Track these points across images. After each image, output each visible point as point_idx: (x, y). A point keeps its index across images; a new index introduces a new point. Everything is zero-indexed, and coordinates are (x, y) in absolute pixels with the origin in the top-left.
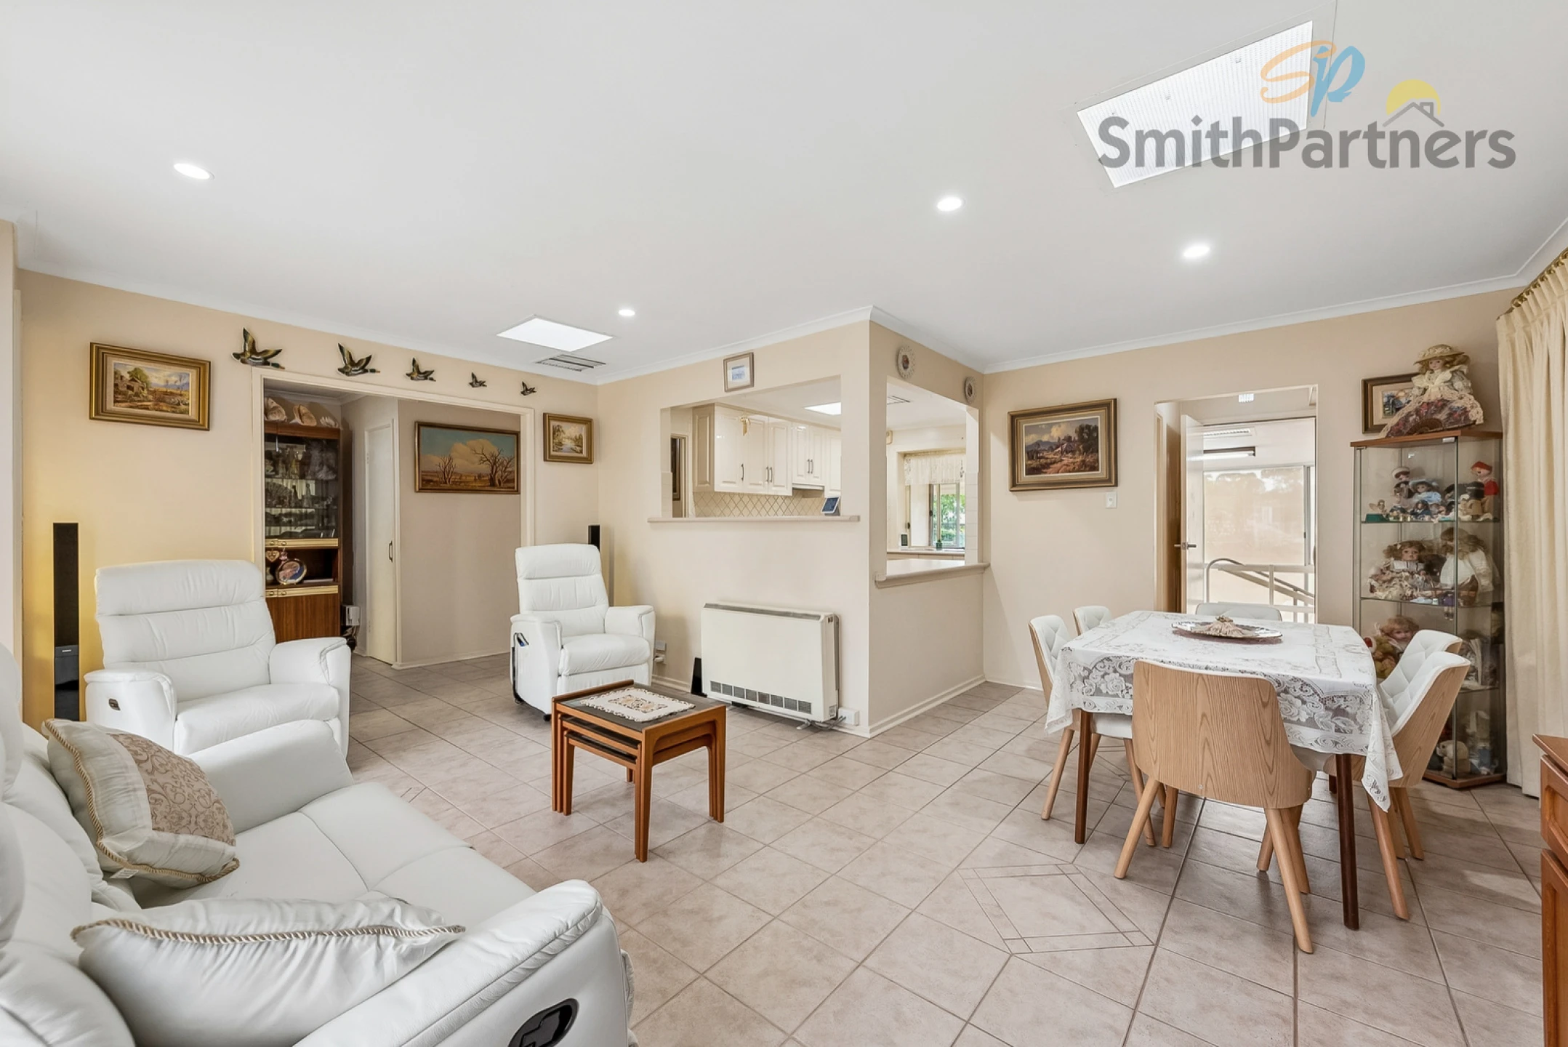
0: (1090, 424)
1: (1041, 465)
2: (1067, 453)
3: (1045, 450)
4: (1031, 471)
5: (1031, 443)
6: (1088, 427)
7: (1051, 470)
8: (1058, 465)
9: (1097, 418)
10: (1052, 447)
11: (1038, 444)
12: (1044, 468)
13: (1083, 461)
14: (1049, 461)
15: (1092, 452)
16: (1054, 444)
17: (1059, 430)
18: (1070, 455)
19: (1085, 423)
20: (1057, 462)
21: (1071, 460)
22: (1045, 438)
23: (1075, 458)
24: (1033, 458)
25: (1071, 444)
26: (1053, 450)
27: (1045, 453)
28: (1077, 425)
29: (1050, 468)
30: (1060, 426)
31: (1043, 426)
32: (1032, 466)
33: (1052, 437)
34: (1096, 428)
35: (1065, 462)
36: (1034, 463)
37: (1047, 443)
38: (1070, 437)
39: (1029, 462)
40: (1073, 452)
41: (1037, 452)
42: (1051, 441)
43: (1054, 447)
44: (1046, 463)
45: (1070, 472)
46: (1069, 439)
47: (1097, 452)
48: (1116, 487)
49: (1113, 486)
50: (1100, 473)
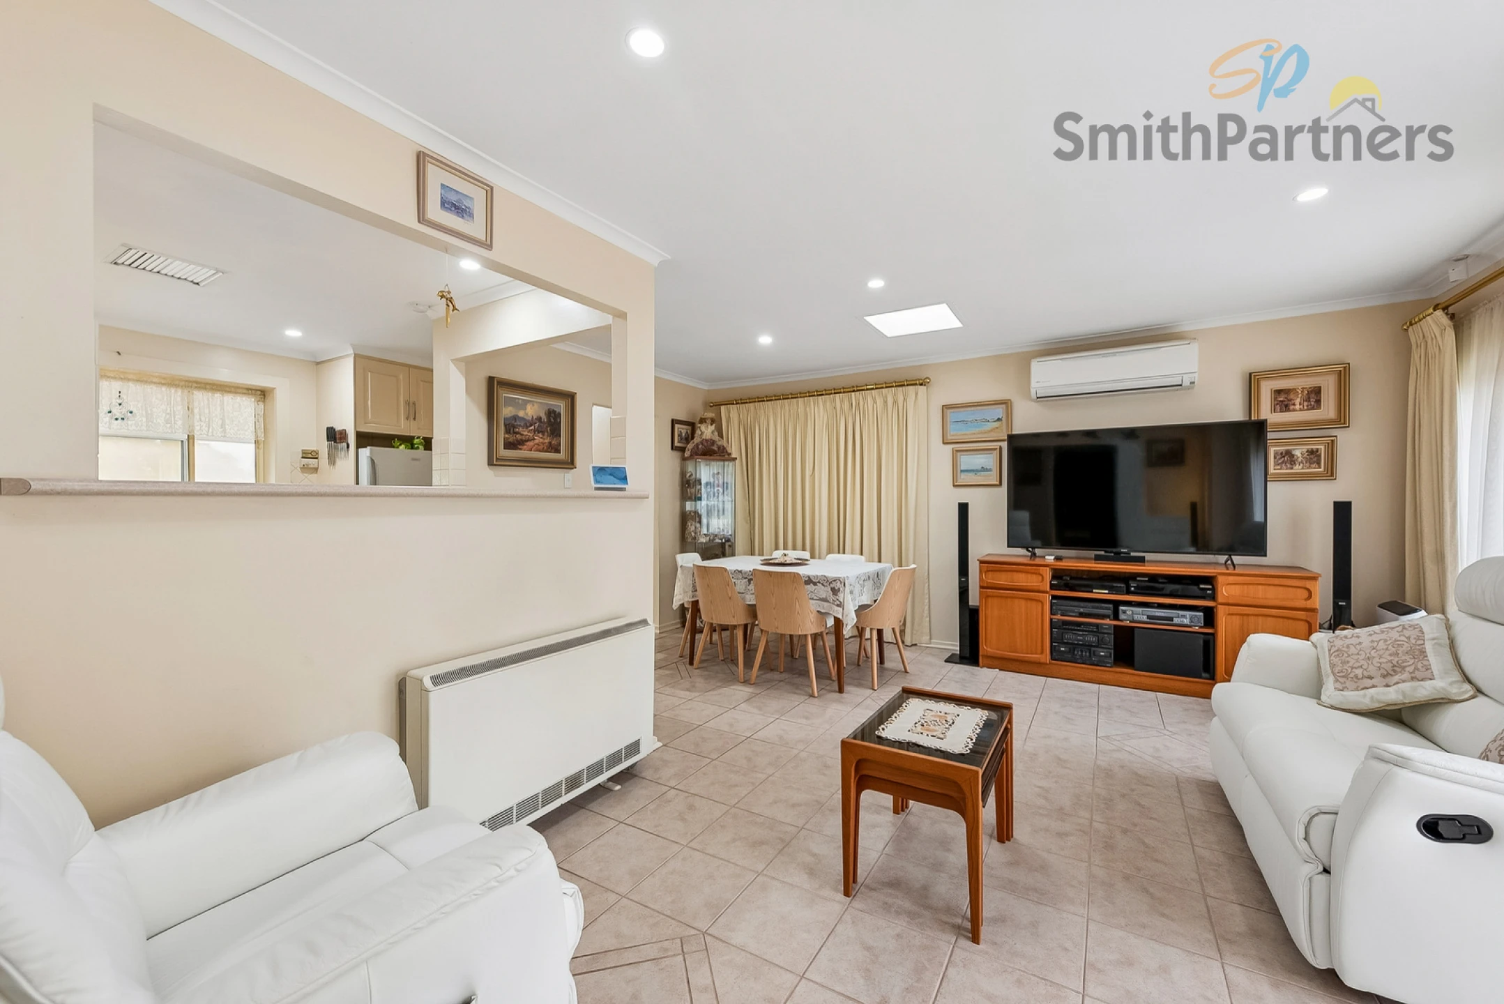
0: (555, 409)
1: (517, 440)
2: (538, 433)
3: (520, 426)
4: (509, 445)
5: (510, 415)
6: (554, 412)
7: (525, 447)
8: (530, 444)
9: (560, 406)
10: (528, 424)
11: (515, 418)
12: (520, 444)
13: (550, 443)
14: (524, 438)
15: (556, 436)
16: (528, 421)
17: (533, 409)
18: (540, 435)
19: (553, 408)
20: (531, 440)
21: (541, 440)
22: (521, 414)
23: (544, 439)
24: (510, 433)
25: (542, 425)
26: (527, 427)
27: (521, 429)
28: (547, 408)
29: (524, 445)
30: (533, 405)
31: (520, 401)
32: (510, 440)
33: (527, 414)
34: (560, 414)
35: (537, 441)
36: (512, 438)
37: (523, 419)
38: (541, 418)
39: (507, 436)
40: (543, 432)
41: (514, 427)
42: (525, 417)
43: (528, 425)
44: (522, 440)
45: (540, 451)
46: (539, 419)
47: (560, 436)
48: (572, 470)
49: (573, 469)
50: (561, 456)
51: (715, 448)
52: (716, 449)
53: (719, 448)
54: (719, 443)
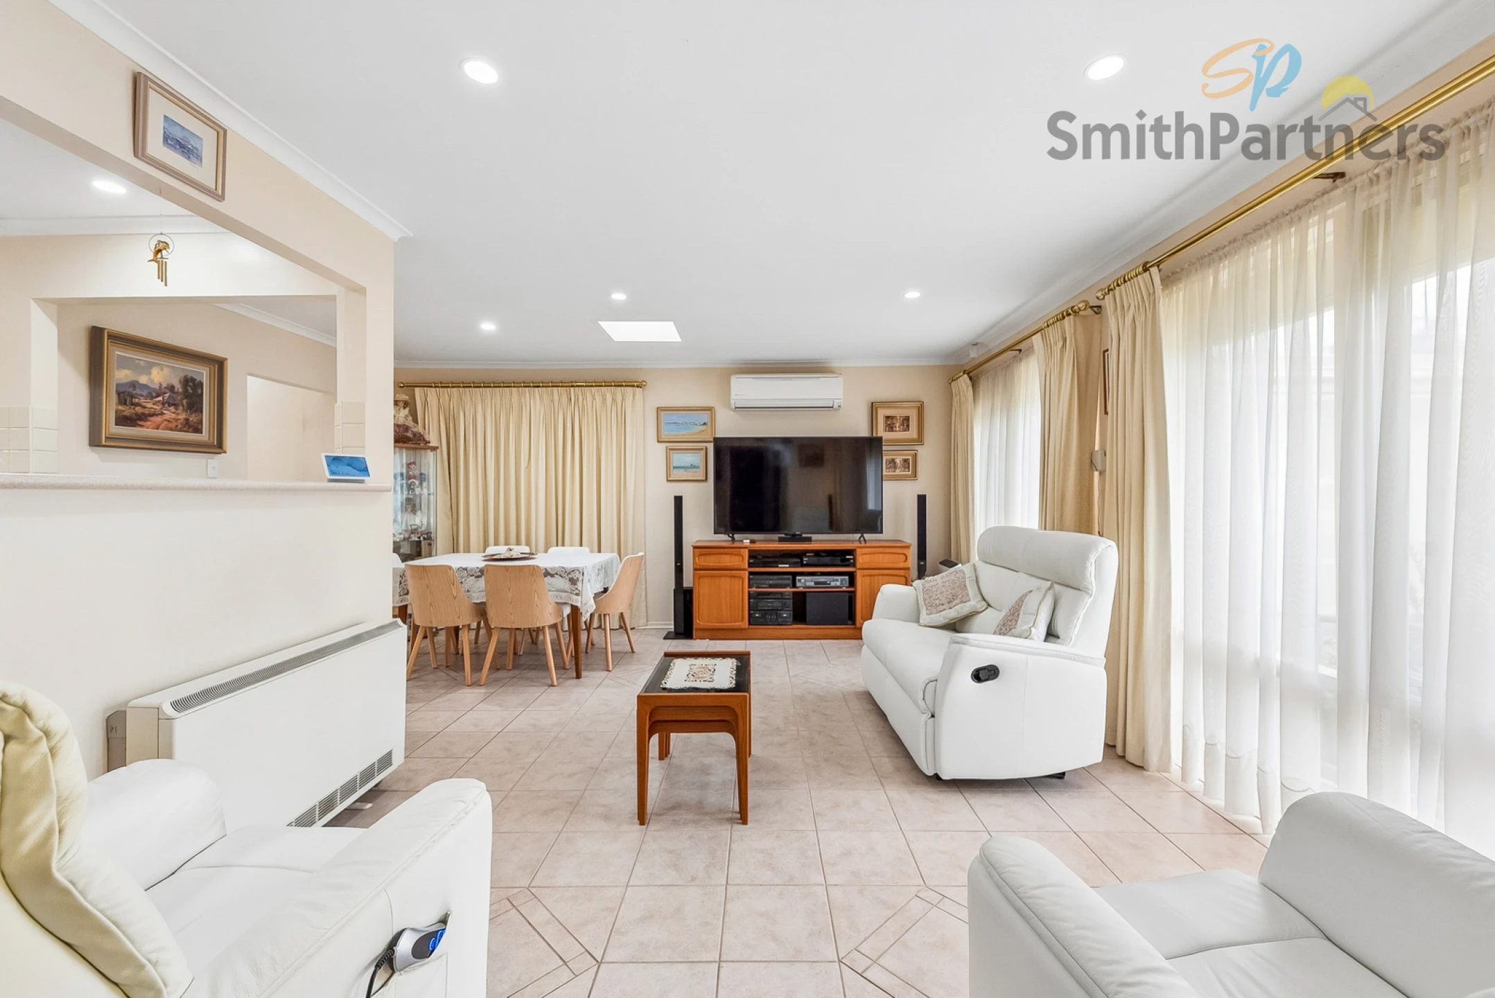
0: (195, 377)
1: (136, 414)
2: (169, 406)
3: (142, 395)
4: (122, 420)
5: (125, 381)
6: (193, 380)
7: (149, 423)
8: (158, 419)
9: (203, 374)
10: (153, 394)
11: (134, 384)
12: (141, 419)
13: (187, 420)
14: (146, 411)
15: (195, 412)
16: (154, 390)
17: (161, 374)
18: (172, 409)
19: (190, 375)
20: (157, 415)
21: (173, 416)
22: (143, 380)
23: (178, 414)
24: (125, 404)
25: (174, 395)
26: (152, 398)
27: (142, 400)
28: (183, 374)
29: (147, 420)
30: (162, 370)
31: (142, 363)
32: (125, 413)
33: (152, 381)
34: (201, 384)
35: (167, 417)
36: (127, 411)
37: (145, 386)
38: (173, 387)
39: (120, 408)
40: (175, 405)
41: (132, 397)
42: (149, 385)
43: (154, 394)
44: (143, 414)
45: (171, 430)
46: (171, 388)
47: (202, 412)
48: (219, 455)
49: (220, 453)
50: (204, 436)
51: (409, 434)
52: (411, 436)
53: (414, 434)
54: (415, 430)
